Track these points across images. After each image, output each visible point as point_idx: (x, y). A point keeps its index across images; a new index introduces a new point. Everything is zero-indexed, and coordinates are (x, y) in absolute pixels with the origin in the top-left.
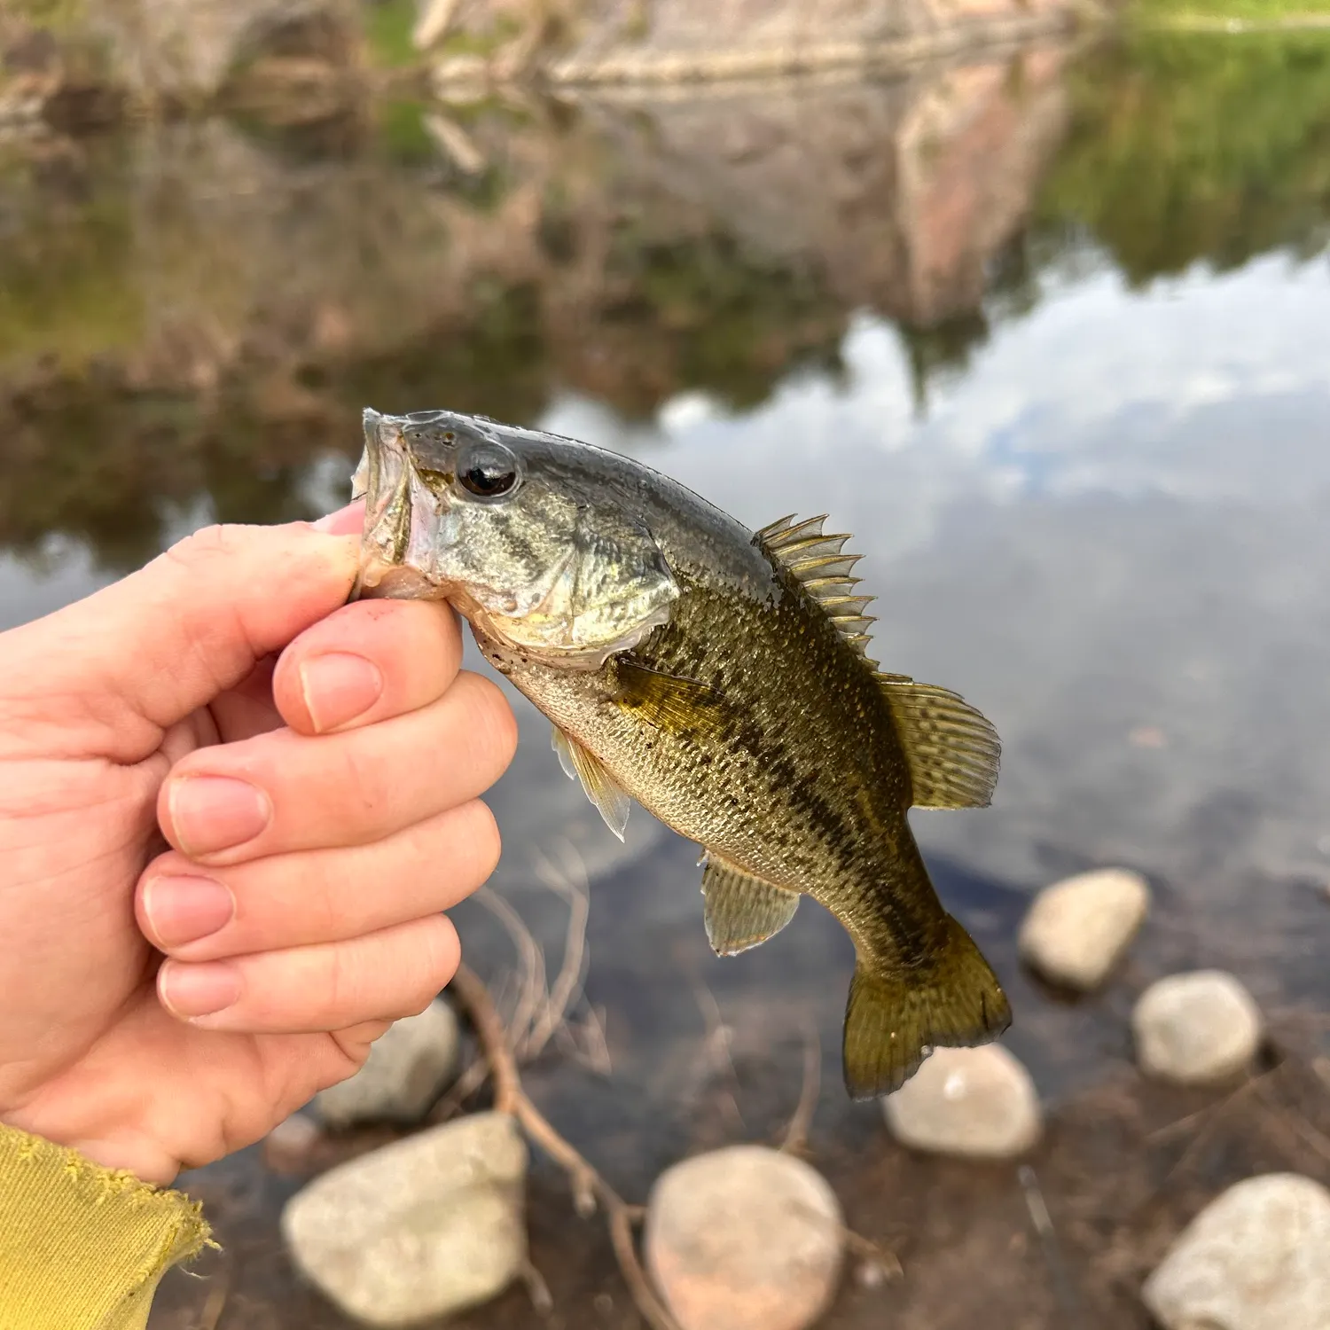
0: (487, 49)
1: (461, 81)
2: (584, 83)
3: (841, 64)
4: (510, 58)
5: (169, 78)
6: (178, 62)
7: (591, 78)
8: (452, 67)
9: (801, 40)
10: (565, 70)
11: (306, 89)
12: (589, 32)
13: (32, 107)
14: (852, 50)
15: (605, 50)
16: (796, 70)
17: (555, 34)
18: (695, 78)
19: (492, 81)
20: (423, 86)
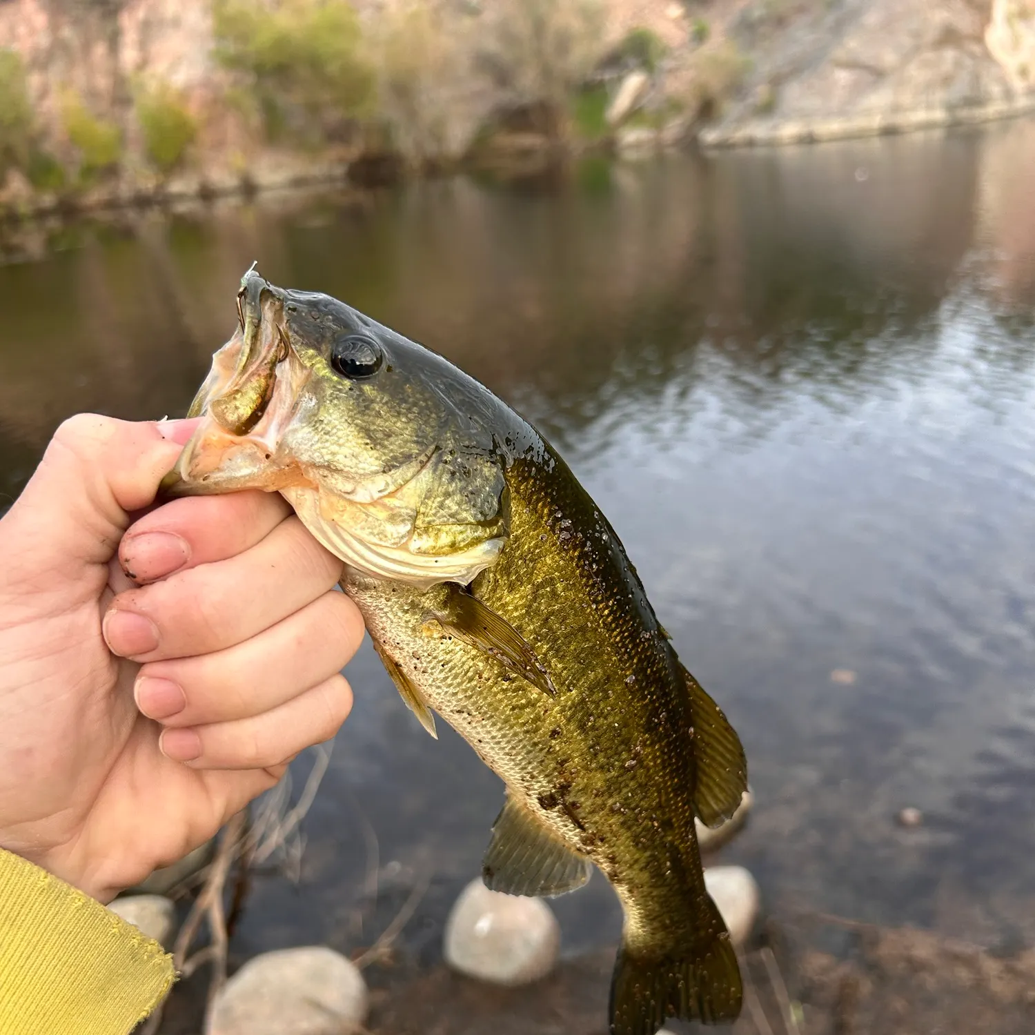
0: (658, 122)
1: (637, 145)
2: (723, 146)
3: (928, 126)
4: (674, 128)
5: (431, 148)
6: (439, 138)
7: (731, 141)
8: (632, 136)
9: (896, 109)
10: (710, 136)
11: (526, 153)
12: (731, 109)
13: (339, 171)
14: (939, 115)
15: (741, 121)
16: (890, 132)
17: (707, 111)
18: (809, 140)
19: (658, 146)
20: (610, 149)
